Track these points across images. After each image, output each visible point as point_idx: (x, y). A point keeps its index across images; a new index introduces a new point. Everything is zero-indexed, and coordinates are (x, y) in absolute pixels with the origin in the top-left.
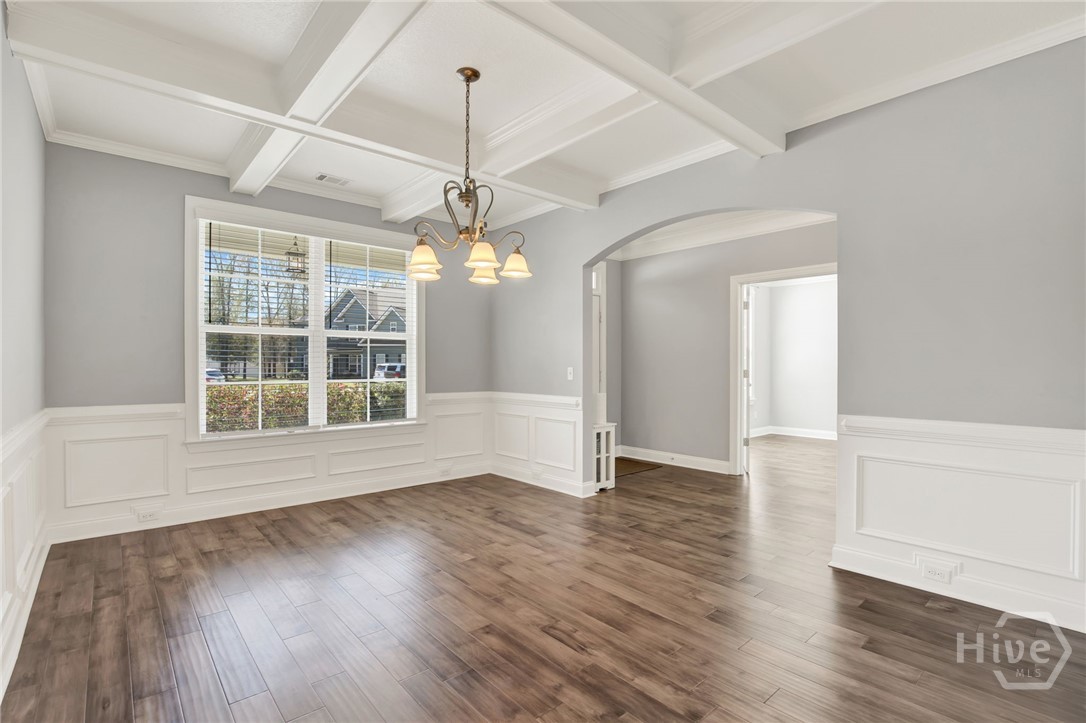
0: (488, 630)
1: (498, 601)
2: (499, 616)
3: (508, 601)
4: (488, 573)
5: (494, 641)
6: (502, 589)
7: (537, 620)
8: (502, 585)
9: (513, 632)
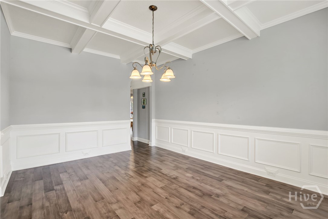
0: (146, 177)
1: (143, 185)
2: (143, 181)
3: (139, 184)
4: (146, 196)
5: (145, 175)
6: (141, 189)
7: (133, 179)
8: (140, 190)
9: (140, 177)
